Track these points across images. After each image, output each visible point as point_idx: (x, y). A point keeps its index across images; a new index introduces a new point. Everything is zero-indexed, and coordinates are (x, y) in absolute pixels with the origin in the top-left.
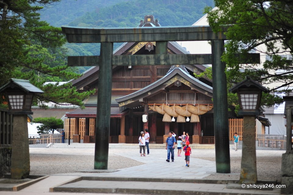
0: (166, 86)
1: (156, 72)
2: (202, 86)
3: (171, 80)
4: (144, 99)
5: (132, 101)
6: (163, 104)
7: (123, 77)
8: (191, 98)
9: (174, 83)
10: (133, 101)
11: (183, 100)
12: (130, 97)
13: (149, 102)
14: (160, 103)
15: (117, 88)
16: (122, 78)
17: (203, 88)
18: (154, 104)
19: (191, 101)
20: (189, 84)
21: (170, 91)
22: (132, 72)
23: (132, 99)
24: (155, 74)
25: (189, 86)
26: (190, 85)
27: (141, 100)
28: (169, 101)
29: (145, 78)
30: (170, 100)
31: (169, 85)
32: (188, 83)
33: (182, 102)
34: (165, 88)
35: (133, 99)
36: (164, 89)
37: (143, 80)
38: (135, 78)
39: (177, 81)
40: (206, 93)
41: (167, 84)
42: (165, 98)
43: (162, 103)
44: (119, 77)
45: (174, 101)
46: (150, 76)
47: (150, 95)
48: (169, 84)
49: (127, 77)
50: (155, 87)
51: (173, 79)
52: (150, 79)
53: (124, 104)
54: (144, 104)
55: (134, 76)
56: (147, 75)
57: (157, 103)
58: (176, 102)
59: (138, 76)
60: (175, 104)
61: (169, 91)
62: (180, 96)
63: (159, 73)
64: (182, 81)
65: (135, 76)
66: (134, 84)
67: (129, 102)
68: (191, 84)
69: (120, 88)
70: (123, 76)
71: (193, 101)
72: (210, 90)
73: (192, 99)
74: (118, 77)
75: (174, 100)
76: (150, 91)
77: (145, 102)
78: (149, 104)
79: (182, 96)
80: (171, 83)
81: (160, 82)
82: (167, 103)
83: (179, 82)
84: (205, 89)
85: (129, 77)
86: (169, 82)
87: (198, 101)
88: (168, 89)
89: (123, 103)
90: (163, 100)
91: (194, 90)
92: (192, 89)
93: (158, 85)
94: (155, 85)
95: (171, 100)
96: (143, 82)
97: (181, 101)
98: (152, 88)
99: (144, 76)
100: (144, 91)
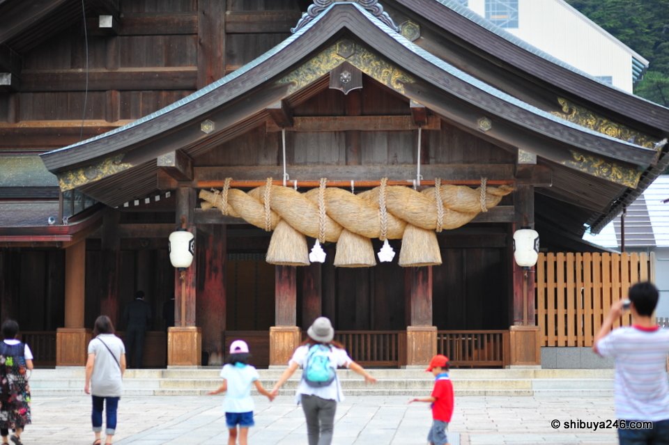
0: (291, 91)
1: (223, 47)
2: (464, 90)
3: (314, 63)
4: (180, 155)
5: (124, 161)
6: (270, 180)
7: (73, 70)
8: (396, 156)
9: (326, 78)
10: (128, 166)
11: (360, 164)
12: (112, 142)
13: (200, 172)
14: (251, 178)
15: (47, 118)
16: (67, 74)
17: (469, 98)
18: (228, 182)
19: (395, 168)
20: (398, 82)
21: (299, 122)
22: (113, 46)
23: (121, 156)
24: (219, 54)
25: (403, 92)
26: (406, 86)
27: (167, 159)
28: (296, 168)
29: (175, 76)
30: (298, 164)
31: (304, 84)
32: (397, 75)
33: (357, 173)
34: (284, 102)
35: (127, 153)
36: (277, 105)
37: (162, 84)
38: (131, 73)
39: (344, 67)
40: (484, 126)
41: (293, 84)
42: (275, 155)
43: (263, 178)
44: (57, 71)
45: (319, 167)
46: (197, 65)
47: (212, 137)
48: (303, 80)
49: (93, 70)
50: (236, 93)
51: (322, 57)
52: (196, 78)
53: (82, 179)
54: (174, 184)
55: (123, 65)
56: (181, 62)
57: (237, 177)
58: (329, 170)
59: (141, 65)
60: (323, 182)
61: (292, 123)
62: (348, 145)
63: (235, 51)
64: (367, 67)
65: (130, 66)
66: (124, 100)
67: (109, 170)
68: (412, 81)
69: (62, 118)
70: (73, 65)
71: (409, 167)
72: (506, 109)
73: (400, 159)
74: (52, 71)
75: (318, 163)
76: (212, 115)
77: (181, 170)
78: (201, 180)
79: (354, 144)
80: (311, 78)
81: (262, 71)
82: (285, 174)
83: (353, 70)
84: (483, 105)
85: (105, 71)
86: (303, 70)
87: (428, 167)
88: (291, 111)
89: (81, 172)
90: (267, 163)
91: (426, 108)
92: (415, 103)
93: (249, 86)
94: (236, 87)
95: (305, 164)
96: (164, 94)
97: (349, 168)
98: (223, 100)
99: (168, 65)
100: (183, 112)
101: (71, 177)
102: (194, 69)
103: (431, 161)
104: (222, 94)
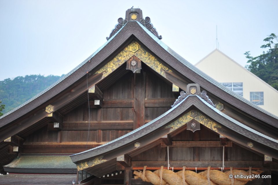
0: (171, 131)
1: (144, 113)
2: (242, 131)
3: (181, 120)
4: (126, 157)
5: (103, 159)
6: (162, 167)
7: (83, 122)
8: (214, 158)
9: (186, 125)
10: (105, 161)
11: (199, 160)
12: (99, 151)
13: (134, 163)
14: (155, 166)
15: (73, 141)
16: (81, 123)
17: (244, 134)
18: (145, 168)
19: (214, 162)
20: (215, 127)
21: (174, 143)
22: (100, 112)
23: (102, 156)
24: (142, 116)
25: (217, 131)
26: (218, 129)
27: (121, 158)
28: (173, 162)
29: (124, 124)
30: (174, 161)
31: (176, 128)
32: (214, 125)
33: (198, 164)
34: (168, 135)
35: (105, 155)
36: (165, 136)
37: (119, 127)
38: (107, 123)
39: (193, 121)
40: (250, 145)
41: (172, 128)
42: (165, 157)
43: (160, 166)
44: (77, 122)
45: (182, 162)
46: (133, 120)
47: (139, 149)
48: (176, 126)
49: (92, 122)
50: (149, 131)
51: (184, 117)
52: (133, 125)
53: (86, 166)
54: (123, 168)
55: (104, 120)
56: (127, 119)
57: (149, 166)
58: (186, 163)
59: (111, 120)
60: (184, 168)
61: (171, 144)
62: (194, 153)
63: (149, 114)
64: (202, 121)
65: (106, 120)
66: (104, 134)
67: (97, 162)
68: (220, 127)
69: (79, 141)
70: (84, 120)
71: (220, 162)
72: (259, 139)
73: (216, 159)
74: (75, 122)
75: (182, 160)
76: (139, 140)
77: (126, 163)
78: (134, 167)
79: (197, 152)
80: (179, 126)
81: (160, 123)
82: (169, 165)
83: (196, 122)
84: (250, 137)
85: (96, 122)
86: (176, 122)
87: (227, 162)
88: (171, 139)
89: (86, 163)
90: (161, 160)
91: (226, 138)
92: (222, 136)
93: (154, 129)
94: (149, 129)
95: (177, 160)
96: (120, 131)
97: (195, 162)
98: (144, 134)
99: (122, 120)
101: (82, 165)
102: (132, 121)
103: (229, 160)
104: (143, 132)
